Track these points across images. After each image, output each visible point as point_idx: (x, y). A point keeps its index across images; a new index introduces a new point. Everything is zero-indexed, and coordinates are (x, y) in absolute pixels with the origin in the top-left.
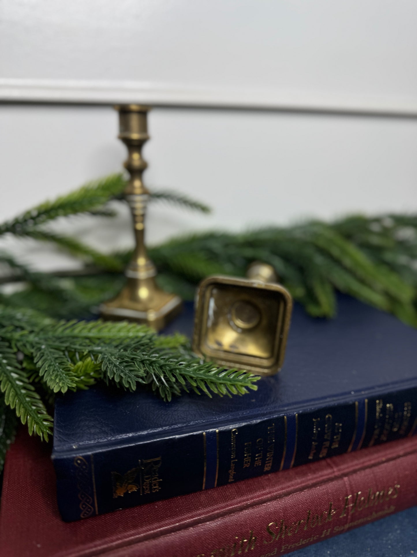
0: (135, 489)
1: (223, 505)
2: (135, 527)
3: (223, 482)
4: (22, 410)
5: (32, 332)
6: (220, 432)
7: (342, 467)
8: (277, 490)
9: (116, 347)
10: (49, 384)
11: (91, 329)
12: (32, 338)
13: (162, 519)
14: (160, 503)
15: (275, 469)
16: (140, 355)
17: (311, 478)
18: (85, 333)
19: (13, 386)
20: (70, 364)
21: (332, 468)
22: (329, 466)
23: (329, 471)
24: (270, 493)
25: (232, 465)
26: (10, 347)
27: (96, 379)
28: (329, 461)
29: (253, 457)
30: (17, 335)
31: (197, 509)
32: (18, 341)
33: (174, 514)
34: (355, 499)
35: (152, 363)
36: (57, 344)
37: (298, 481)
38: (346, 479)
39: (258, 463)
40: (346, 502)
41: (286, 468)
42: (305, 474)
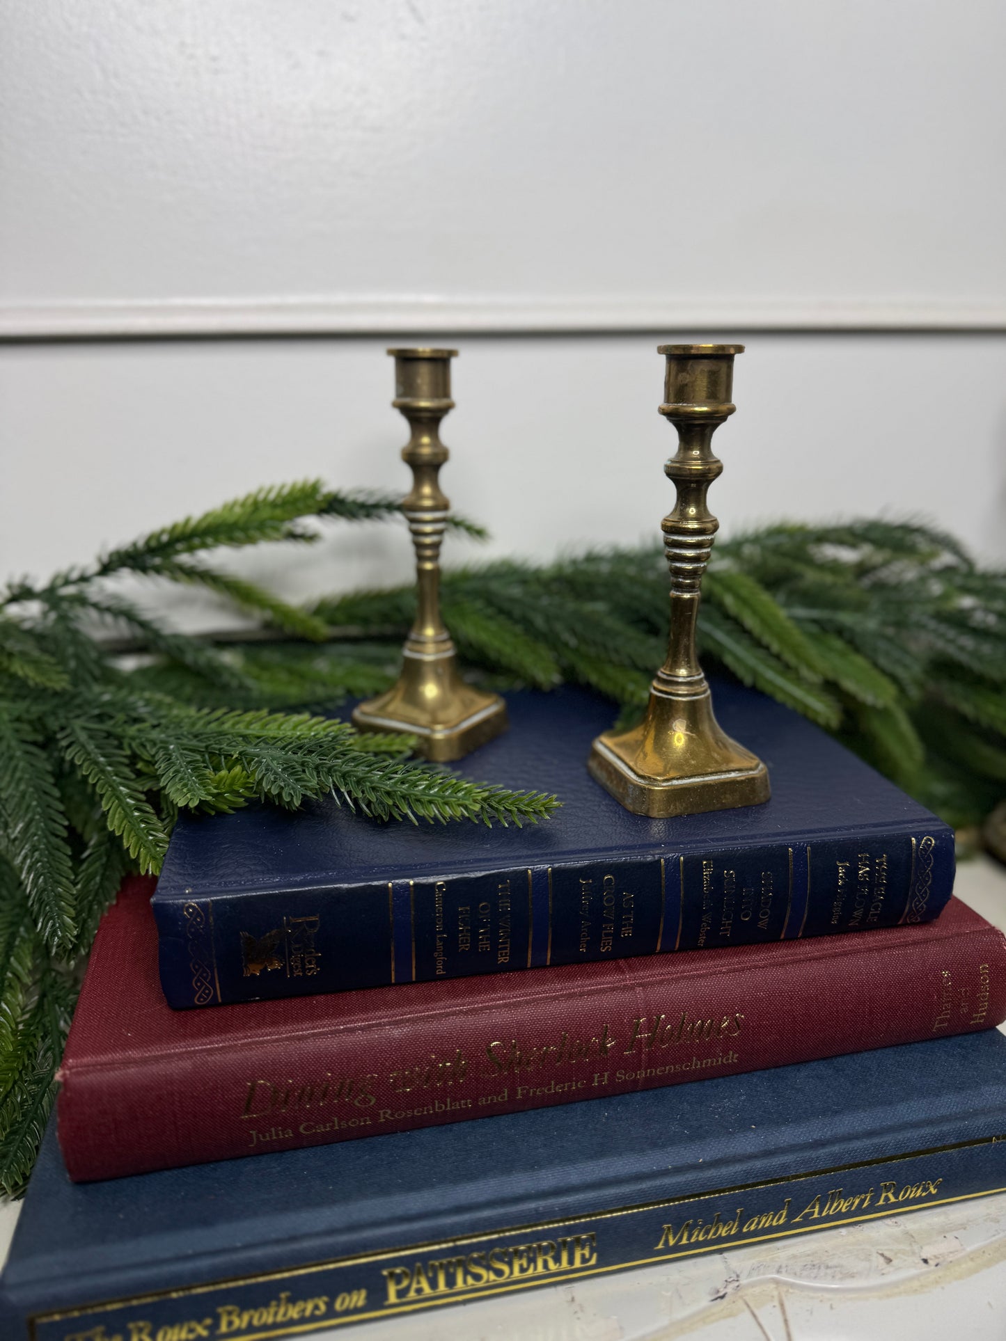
0: (277, 966)
1: (421, 1008)
2: (274, 1023)
3: (427, 976)
4: (133, 841)
5: (155, 726)
6: (415, 885)
8: (516, 996)
9: (283, 748)
10: (172, 796)
11: (250, 723)
13: (319, 1017)
14: (322, 998)
15: (517, 966)
16: (314, 759)
17: (577, 985)
18: (241, 728)
19: (121, 804)
20: (209, 772)
21: (623, 972)
22: (620, 970)
23: (617, 977)
24: (504, 998)
25: (439, 943)
27: (247, 799)
28: (622, 963)
29: (475, 934)
31: (378, 1009)
33: (338, 1012)
34: (652, 1025)
35: (330, 771)
36: (194, 742)
38: (639, 990)
39: (485, 945)
40: (636, 1028)
41: (539, 966)
42: (571, 977)
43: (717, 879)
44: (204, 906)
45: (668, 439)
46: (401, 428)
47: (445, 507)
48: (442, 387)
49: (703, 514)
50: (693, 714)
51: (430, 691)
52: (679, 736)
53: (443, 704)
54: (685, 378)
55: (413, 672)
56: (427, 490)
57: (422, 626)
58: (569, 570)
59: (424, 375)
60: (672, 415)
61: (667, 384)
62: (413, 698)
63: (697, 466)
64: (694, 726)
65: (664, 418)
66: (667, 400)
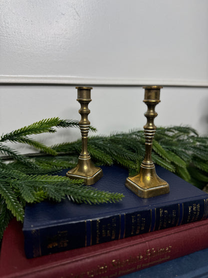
0: (57, 245)
1: (94, 253)
2: (56, 260)
3: (94, 243)
4: (14, 211)
5: (18, 180)
6: (93, 221)
7: (146, 238)
8: (117, 247)
9: (53, 185)
10: (26, 199)
11: (44, 178)
12: (18, 182)
13: (68, 258)
14: (67, 252)
15: (117, 239)
16: (63, 188)
17: (132, 242)
18: (40, 180)
19: (11, 201)
20: (34, 192)
22: (141, 237)
23: (141, 239)
24: (114, 248)
25: (98, 235)
26: (9, 185)
27: (44, 199)
28: (141, 236)
29: (106, 232)
30: (12, 181)
31: (83, 254)
32: (12, 183)
33: (73, 256)
34: (151, 252)
35: (68, 191)
36: (29, 184)
37: (127, 244)
38: (147, 242)
39: (109, 235)
40: (147, 253)
41: (122, 238)
42: (130, 241)
43: (163, 213)
44: (37, 230)
45: (145, 108)
46: (79, 106)
47: (89, 124)
48: (89, 96)
49: (153, 125)
50: (151, 172)
51: (85, 168)
52: (148, 178)
53: (89, 171)
54: (150, 94)
55: (81, 163)
56: (85, 120)
57: (83, 152)
58: (113, 138)
59: (85, 93)
60: (146, 102)
61: (145, 95)
62: (81, 170)
63: (152, 114)
64: (152, 175)
65: (144, 103)
66: (145, 99)
